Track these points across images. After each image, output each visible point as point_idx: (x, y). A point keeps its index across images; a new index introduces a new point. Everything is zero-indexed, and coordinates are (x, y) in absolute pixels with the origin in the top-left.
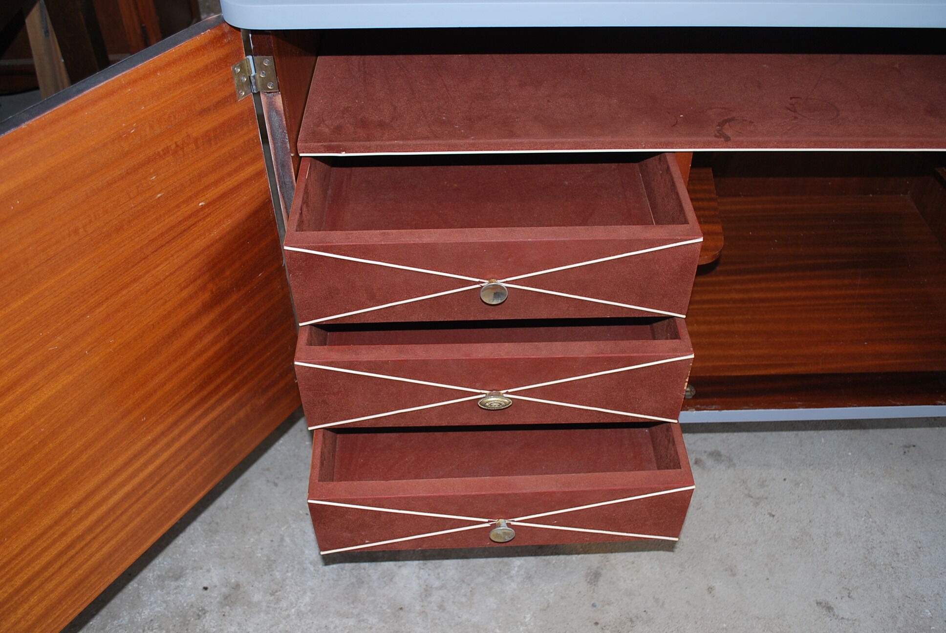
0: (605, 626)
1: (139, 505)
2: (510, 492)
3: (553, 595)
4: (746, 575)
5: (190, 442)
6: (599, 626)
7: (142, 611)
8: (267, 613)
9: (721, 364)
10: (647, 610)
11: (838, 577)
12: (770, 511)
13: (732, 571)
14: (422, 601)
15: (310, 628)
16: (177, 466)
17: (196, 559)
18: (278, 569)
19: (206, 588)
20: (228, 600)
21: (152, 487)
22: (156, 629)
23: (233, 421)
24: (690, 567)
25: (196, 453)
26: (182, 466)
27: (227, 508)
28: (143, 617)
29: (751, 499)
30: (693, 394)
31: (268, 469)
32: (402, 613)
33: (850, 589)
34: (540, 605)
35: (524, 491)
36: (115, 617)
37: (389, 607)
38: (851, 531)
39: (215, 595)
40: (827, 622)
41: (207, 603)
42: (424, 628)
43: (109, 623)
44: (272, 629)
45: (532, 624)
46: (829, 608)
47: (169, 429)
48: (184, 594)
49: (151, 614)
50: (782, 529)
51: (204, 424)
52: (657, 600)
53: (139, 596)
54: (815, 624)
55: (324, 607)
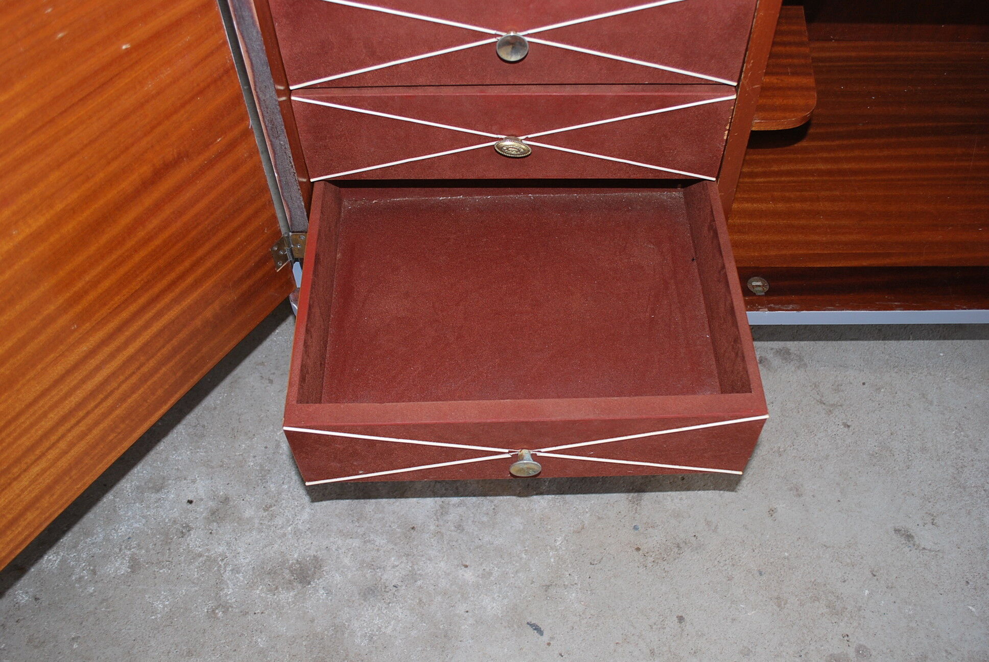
0: (648, 553)
1: (82, 427)
2: (536, 419)
3: (588, 515)
4: (814, 496)
5: (142, 350)
6: (641, 552)
7: (119, 527)
8: (260, 531)
9: (801, 252)
10: (697, 534)
11: (921, 501)
12: (845, 421)
13: (797, 490)
14: (438, 520)
15: (309, 549)
16: (127, 379)
17: (180, 467)
18: (273, 480)
19: (190, 502)
20: (216, 516)
21: (96, 407)
22: (134, 548)
23: (198, 322)
24: (749, 486)
25: (152, 363)
26: (134, 379)
27: (215, 408)
28: (120, 534)
29: (824, 407)
30: (766, 289)
31: (262, 364)
32: (414, 533)
33: (935, 514)
34: (573, 527)
35: (553, 419)
36: (88, 534)
37: (398, 527)
38: (939, 446)
39: (200, 509)
40: (906, 553)
41: (192, 519)
42: (439, 551)
43: (82, 541)
44: (265, 549)
45: (564, 549)
46: (909, 537)
47: (111, 337)
48: (166, 508)
49: (129, 530)
50: (859, 443)
51: (158, 328)
52: (708, 523)
53: (115, 511)
54: (892, 555)
55: (325, 525)
